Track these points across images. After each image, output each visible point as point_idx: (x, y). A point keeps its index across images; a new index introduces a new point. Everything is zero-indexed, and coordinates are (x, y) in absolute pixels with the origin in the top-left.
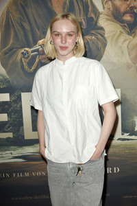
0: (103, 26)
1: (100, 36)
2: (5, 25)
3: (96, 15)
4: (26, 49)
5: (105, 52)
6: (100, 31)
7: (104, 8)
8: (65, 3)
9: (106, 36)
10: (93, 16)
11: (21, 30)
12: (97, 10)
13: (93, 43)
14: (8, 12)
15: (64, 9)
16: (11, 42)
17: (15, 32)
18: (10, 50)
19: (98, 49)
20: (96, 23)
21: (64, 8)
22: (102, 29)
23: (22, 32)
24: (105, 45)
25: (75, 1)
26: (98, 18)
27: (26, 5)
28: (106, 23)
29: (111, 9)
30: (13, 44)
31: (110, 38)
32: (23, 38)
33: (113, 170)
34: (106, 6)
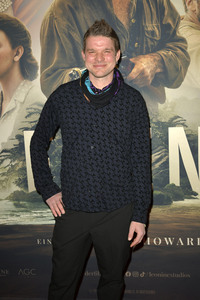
0: (184, 36)
1: (179, 51)
2: (48, 37)
3: (174, 20)
4: (76, 69)
5: (188, 74)
6: (180, 44)
7: (186, 10)
8: (131, 4)
9: (188, 50)
10: (170, 22)
11: (68, 42)
12: (177, 13)
13: (170, 60)
14: (52, 18)
15: (129, 13)
16: (56, 59)
17: (61, 46)
18: (54, 70)
19: (177, 70)
20: (175, 32)
21: (129, 11)
22: (183, 40)
23: (70, 46)
24: (187, 63)
25: (145, 2)
26: (177, 26)
27: (76, 8)
28: (189, 33)
29: (197, 12)
30: (58, 62)
31: (195, 53)
32: (72, 54)
33: (195, 242)
34: (189, 7)
